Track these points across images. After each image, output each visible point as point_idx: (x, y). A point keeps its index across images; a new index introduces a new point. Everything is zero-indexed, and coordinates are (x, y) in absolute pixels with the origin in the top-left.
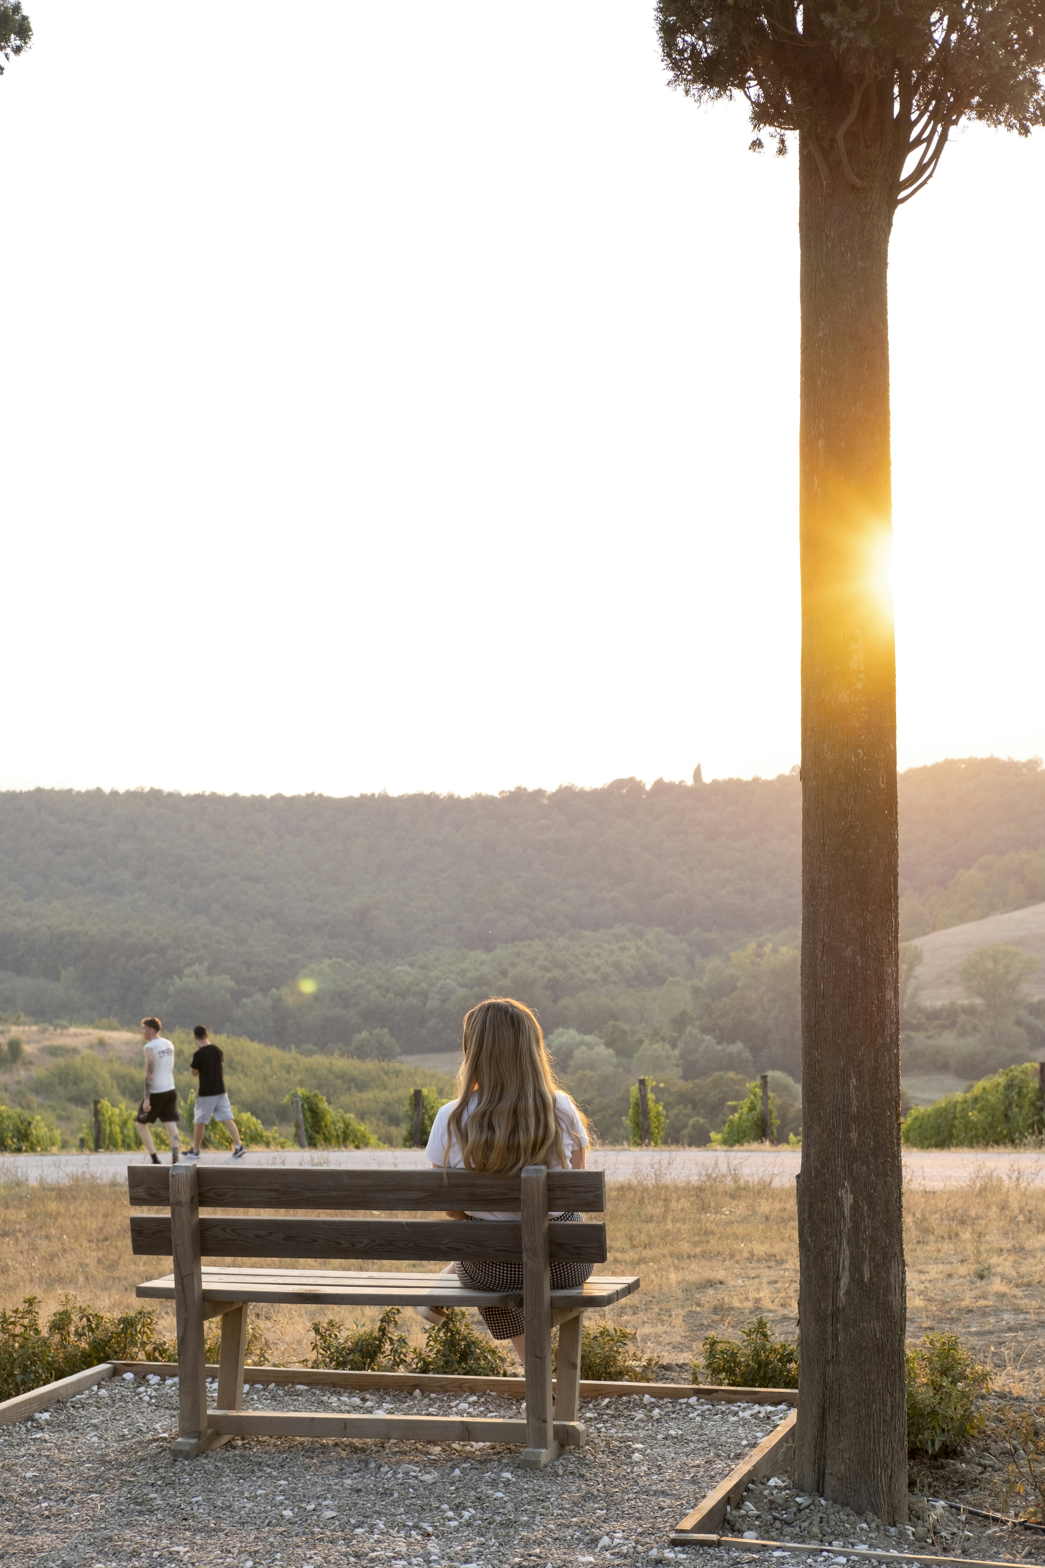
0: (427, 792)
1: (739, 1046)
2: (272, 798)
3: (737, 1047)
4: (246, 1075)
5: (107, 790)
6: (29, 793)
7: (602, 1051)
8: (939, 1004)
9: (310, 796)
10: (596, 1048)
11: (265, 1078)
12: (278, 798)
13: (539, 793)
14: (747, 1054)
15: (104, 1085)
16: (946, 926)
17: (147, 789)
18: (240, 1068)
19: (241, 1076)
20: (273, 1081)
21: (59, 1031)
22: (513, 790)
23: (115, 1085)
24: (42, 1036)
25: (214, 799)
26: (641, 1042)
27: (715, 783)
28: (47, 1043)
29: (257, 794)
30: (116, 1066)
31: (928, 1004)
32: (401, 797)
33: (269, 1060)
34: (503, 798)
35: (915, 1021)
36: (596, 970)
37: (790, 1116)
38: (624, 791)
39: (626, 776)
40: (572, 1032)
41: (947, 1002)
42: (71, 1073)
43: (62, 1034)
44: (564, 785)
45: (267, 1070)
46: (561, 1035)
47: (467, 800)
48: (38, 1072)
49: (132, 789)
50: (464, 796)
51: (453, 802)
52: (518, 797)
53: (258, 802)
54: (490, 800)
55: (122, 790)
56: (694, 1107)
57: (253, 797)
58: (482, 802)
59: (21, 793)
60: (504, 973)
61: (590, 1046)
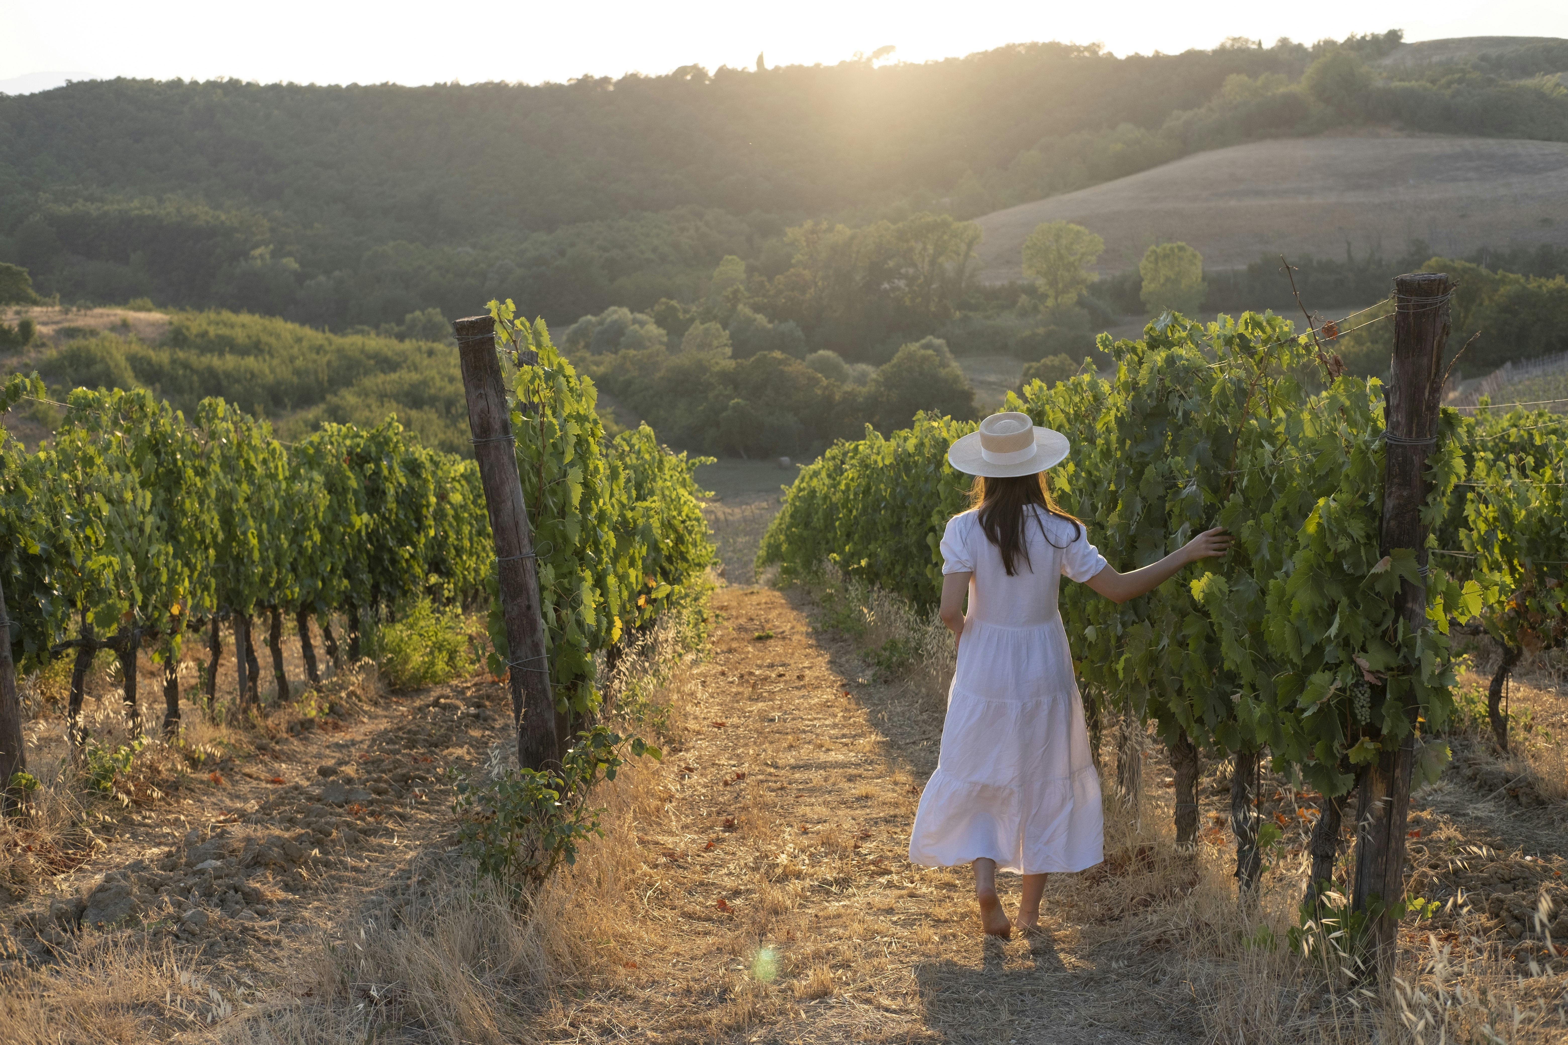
0: (497, 80)
1: (791, 324)
2: (348, 87)
3: (790, 325)
4: (272, 356)
5: (187, 80)
6: (109, 83)
7: (653, 329)
8: (998, 284)
9: (384, 85)
10: (647, 327)
11: (292, 359)
12: (354, 87)
13: (606, 80)
14: (799, 333)
15: (117, 366)
16: (1005, 206)
17: (225, 80)
18: (267, 348)
19: (267, 357)
20: (299, 363)
21: (83, 312)
22: (580, 77)
23: (129, 368)
24: (64, 317)
25: (292, 89)
26: (692, 320)
27: (777, 68)
28: (66, 325)
29: (333, 83)
30: (136, 348)
31: (987, 284)
32: (472, 86)
33: (299, 340)
34: (571, 86)
35: (973, 301)
36: (654, 250)
37: (837, 398)
38: (689, 77)
39: (689, 63)
40: (625, 311)
41: (1006, 283)
42: (83, 355)
43: (86, 315)
44: (630, 73)
45: (295, 351)
46: (615, 312)
47: (536, 88)
48: (51, 353)
49: (212, 79)
50: (532, 84)
51: (522, 90)
52: (585, 85)
53: (334, 91)
54: (559, 88)
55: (201, 81)
56: (736, 387)
57: (330, 86)
58: (551, 91)
59: (102, 82)
60: (562, 253)
61: (642, 324)
